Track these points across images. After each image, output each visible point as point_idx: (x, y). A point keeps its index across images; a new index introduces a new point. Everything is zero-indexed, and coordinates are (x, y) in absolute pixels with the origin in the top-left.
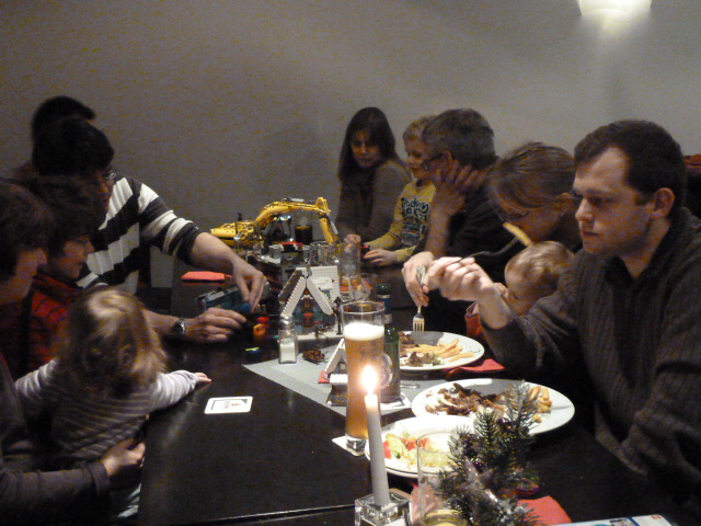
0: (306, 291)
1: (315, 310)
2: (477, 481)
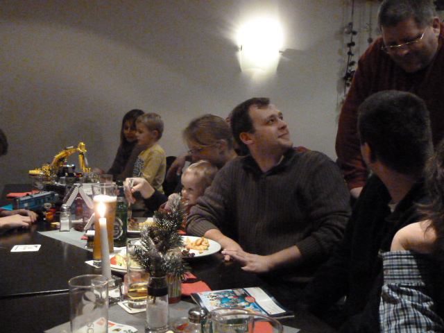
0: (79, 195)
1: (83, 206)
2: (154, 248)
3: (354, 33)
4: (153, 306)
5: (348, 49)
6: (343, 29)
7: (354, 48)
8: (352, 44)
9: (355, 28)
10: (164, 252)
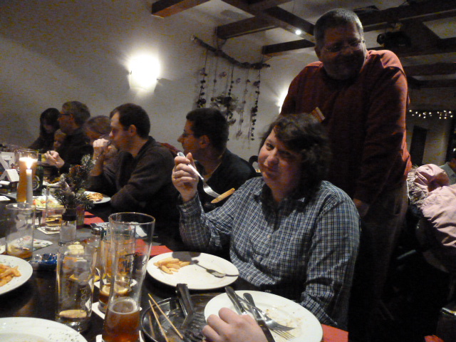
2: (69, 189)
3: (206, 75)
4: (65, 227)
5: (201, 85)
6: (199, 71)
7: (205, 85)
8: (203, 82)
9: (207, 72)
10: (76, 192)
